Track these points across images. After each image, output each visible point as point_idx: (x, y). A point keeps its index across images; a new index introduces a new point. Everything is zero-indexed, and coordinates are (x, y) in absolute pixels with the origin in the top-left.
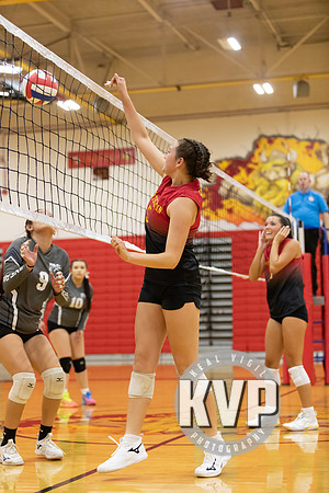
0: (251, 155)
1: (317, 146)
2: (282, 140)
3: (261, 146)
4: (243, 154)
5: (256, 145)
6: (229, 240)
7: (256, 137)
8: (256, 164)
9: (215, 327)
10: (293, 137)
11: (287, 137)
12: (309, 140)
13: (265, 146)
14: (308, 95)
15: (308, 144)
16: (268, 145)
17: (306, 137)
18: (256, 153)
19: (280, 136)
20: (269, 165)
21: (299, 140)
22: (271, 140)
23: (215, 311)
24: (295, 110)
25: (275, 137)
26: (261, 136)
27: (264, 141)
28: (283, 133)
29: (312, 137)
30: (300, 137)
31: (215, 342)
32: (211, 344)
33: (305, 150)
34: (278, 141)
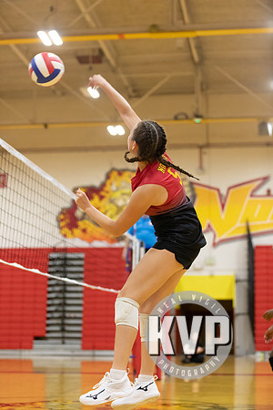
0: (103, 185)
2: (129, 173)
3: (112, 178)
4: (97, 183)
5: (108, 177)
6: (82, 255)
7: (108, 169)
8: (107, 192)
9: (67, 328)
13: (115, 177)
16: (118, 177)
18: (108, 183)
19: (128, 170)
20: (118, 194)
22: (120, 173)
23: (67, 315)
25: (125, 170)
27: (115, 174)
28: (131, 167)
31: (67, 341)
32: (63, 343)
34: (127, 174)
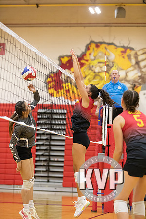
0: (84, 54)
1: (128, 51)
2: (106, 45)
3: (91, 49)
5: (88, 48)
6: (65, 111)
7: (88, 42)
8: (87, 61)
9: (51, 169)
10: (112, 44)
11: (109, 44)
12: (123, 47)
13: (94, 49)
14: (124, 17)
15: (123, 49)
16: (96, 49)
17: (122, 45)
18: (88, 53)
19: (104, 43)
20: (96, 62)
21: (117, 47)
22: (98, 45)
23: (52, 159)
24: (116, 26)
25: (101, 43)
26: (92, 42)
27: (93, 45)
28: (107, 41)
29: (126, 45)
30: (118, 44)
31: (51, 180)
33: (120, 54)
34: (103, 46)
